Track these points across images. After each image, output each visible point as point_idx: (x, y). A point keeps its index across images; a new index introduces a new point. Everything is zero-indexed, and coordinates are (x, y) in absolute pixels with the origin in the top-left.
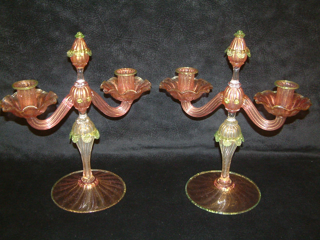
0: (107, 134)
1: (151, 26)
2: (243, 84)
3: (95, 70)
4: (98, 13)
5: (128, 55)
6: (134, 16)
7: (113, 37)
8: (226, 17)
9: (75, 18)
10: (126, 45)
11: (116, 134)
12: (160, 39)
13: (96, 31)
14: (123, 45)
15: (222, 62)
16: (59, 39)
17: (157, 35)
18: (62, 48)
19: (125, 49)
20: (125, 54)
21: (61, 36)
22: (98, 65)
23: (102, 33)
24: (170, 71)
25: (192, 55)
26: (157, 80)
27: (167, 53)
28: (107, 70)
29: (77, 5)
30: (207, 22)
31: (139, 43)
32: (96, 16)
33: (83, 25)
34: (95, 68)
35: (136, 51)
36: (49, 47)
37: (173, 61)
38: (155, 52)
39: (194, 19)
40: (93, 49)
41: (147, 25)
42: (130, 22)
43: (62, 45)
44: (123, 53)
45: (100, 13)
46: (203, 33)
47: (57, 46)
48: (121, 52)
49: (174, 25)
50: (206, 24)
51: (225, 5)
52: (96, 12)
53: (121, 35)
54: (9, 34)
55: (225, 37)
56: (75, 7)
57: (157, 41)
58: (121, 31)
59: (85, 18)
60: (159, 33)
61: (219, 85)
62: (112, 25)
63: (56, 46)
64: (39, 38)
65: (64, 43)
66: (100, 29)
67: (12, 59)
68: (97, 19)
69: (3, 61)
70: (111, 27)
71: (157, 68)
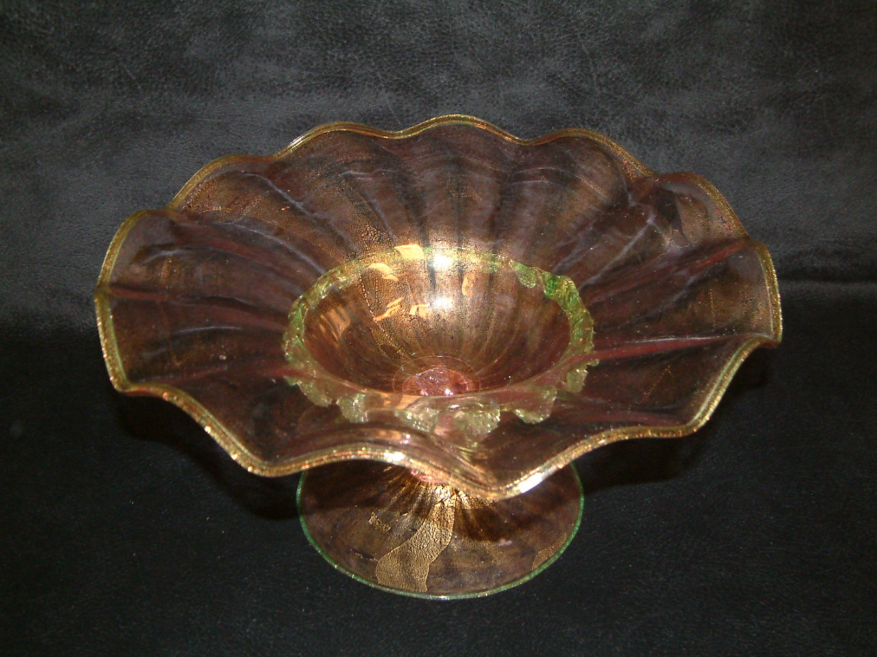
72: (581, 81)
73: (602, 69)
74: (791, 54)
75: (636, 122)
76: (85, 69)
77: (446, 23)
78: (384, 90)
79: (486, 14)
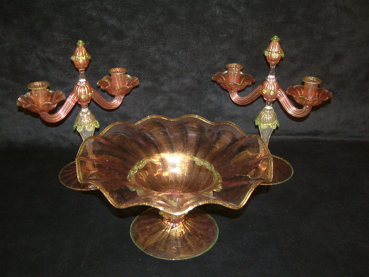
1: (182, 30)
2: (259, 77)
3: (135, 68)
4: (139, 20)
5: (163, 55)
6: (168, 22)
7: (151, 40)
8: (244, 22)
9: (119, 24)
10: (161, 46)
12: (190, 41)
13: (137, 35)
14: (159, 47)
16: (106, 42)
17: (187, 38)
18: (108, 50)
19: (161, 50)
20: (160, 54)
21: (107, 40)
23: (142, 36)
24: (198, 67)
25: (217, 54)
27: (196, 53)
29: (121, 14)
30: (229, 27)
31: (172, 45)
32: (137, 23)
33: (126, 30)
35: (170, 51)
36: (97, 49)
37: (201, 59)
38: (186, 52)
39: (218, 24)
40: (134, 50)
41: (179, 29)
42: (165, 27)
43: (109, 47)
46: (225, 35)
47: (104, 48)
48: (157, 52)
49: (201, 29)
50: (228, 28)
51: (243, 12)
52: (137, 20)
53: (158, 38)
54: (64, 39)
55: (244, 38)
56: (120, 16)
57: (187, 43)
58: (157, 35)
59: (128, 24)
60: (189, 37)
62: (151, 30)
64: (89, 42)
66: (141, 33)
67: (65, 60)
68: (138, 25)
69: (57, 62)
70: (149, 32)
71: (187, 65)
72: (201, 79)
73: (206, 75)
74: (255, 71)
75: (216, 89)
76: (73, 74)
77: (165, 64)
78: (149, 81)
79: (176, 61)
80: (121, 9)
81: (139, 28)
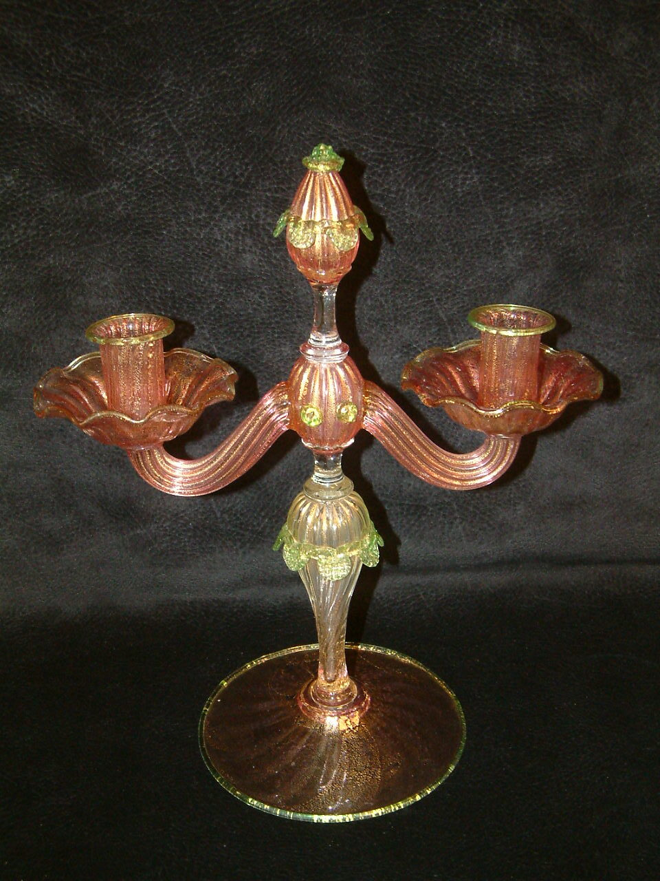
0: (205, 534)
1: (357, 140)
4: (159, 98)
5: (275, 251)
6: (293, 106)
7: (217, 187)
8: (631, 101)
9: (73, 118)
10: (265, 212)
11: (238, 534)
12: (394, 189)
13: (155, 167)
14: (256, 216)
15: (618, 266)
16: (19, 199)
17: (380, 175)
18: (32, 235)
21: (25, 190)
22: (166, 292)
23: (178, 171)
24: (427, 302)
25: (509, 245)
26: (384, 337)
27: (418, 239)
28: (199, 308)
30: (566, 120)
32: (154, 110)
33: (106, 145)
34: (154, 301)
37: (439, 268)
39: (517, 109)
40: (147, 232)
41: (343, 136)
42: (279, 128)
43: (33, 224)
44: (256, 245)
45: (167, 98)
46: (548, 159)
47: (13, 226)
48: (249, 241)
49: (442, 134)
50: (561, 127)
51: (626, 53)
52: (153, 95)
53: (249, 178)
55: (627, 172)
56: (75, 79)
57: (379, 195)
58: (247, 165)
59: (113, 117)
60: (388, 168)
61: (606, 349)
62: (215, 140)
63: (9, 226)
65: (36, 215)
66: (171, 158)
68: (156, 120)
70: (209, 151)
71: (382, 295)
80: (73, 45)
81: (164, 134)
